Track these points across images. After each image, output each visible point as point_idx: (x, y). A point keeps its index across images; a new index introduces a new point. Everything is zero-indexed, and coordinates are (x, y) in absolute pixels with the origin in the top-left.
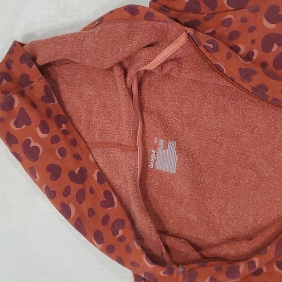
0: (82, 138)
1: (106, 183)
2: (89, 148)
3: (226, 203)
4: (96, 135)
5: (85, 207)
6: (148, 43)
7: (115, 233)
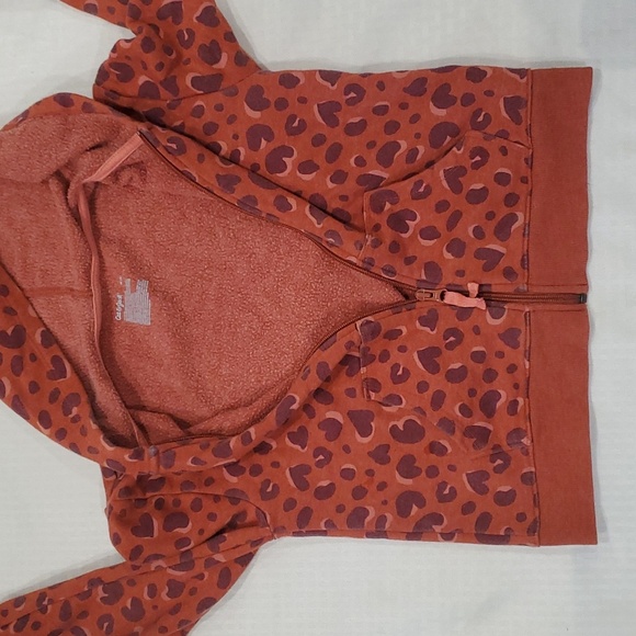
0: (17, 284)
1: (55, 345)
2: (28, 298)
3: (220, 360)
4: (37, 279)
5: (24, 380)
6: (91, 144)
7: (67, 412)
